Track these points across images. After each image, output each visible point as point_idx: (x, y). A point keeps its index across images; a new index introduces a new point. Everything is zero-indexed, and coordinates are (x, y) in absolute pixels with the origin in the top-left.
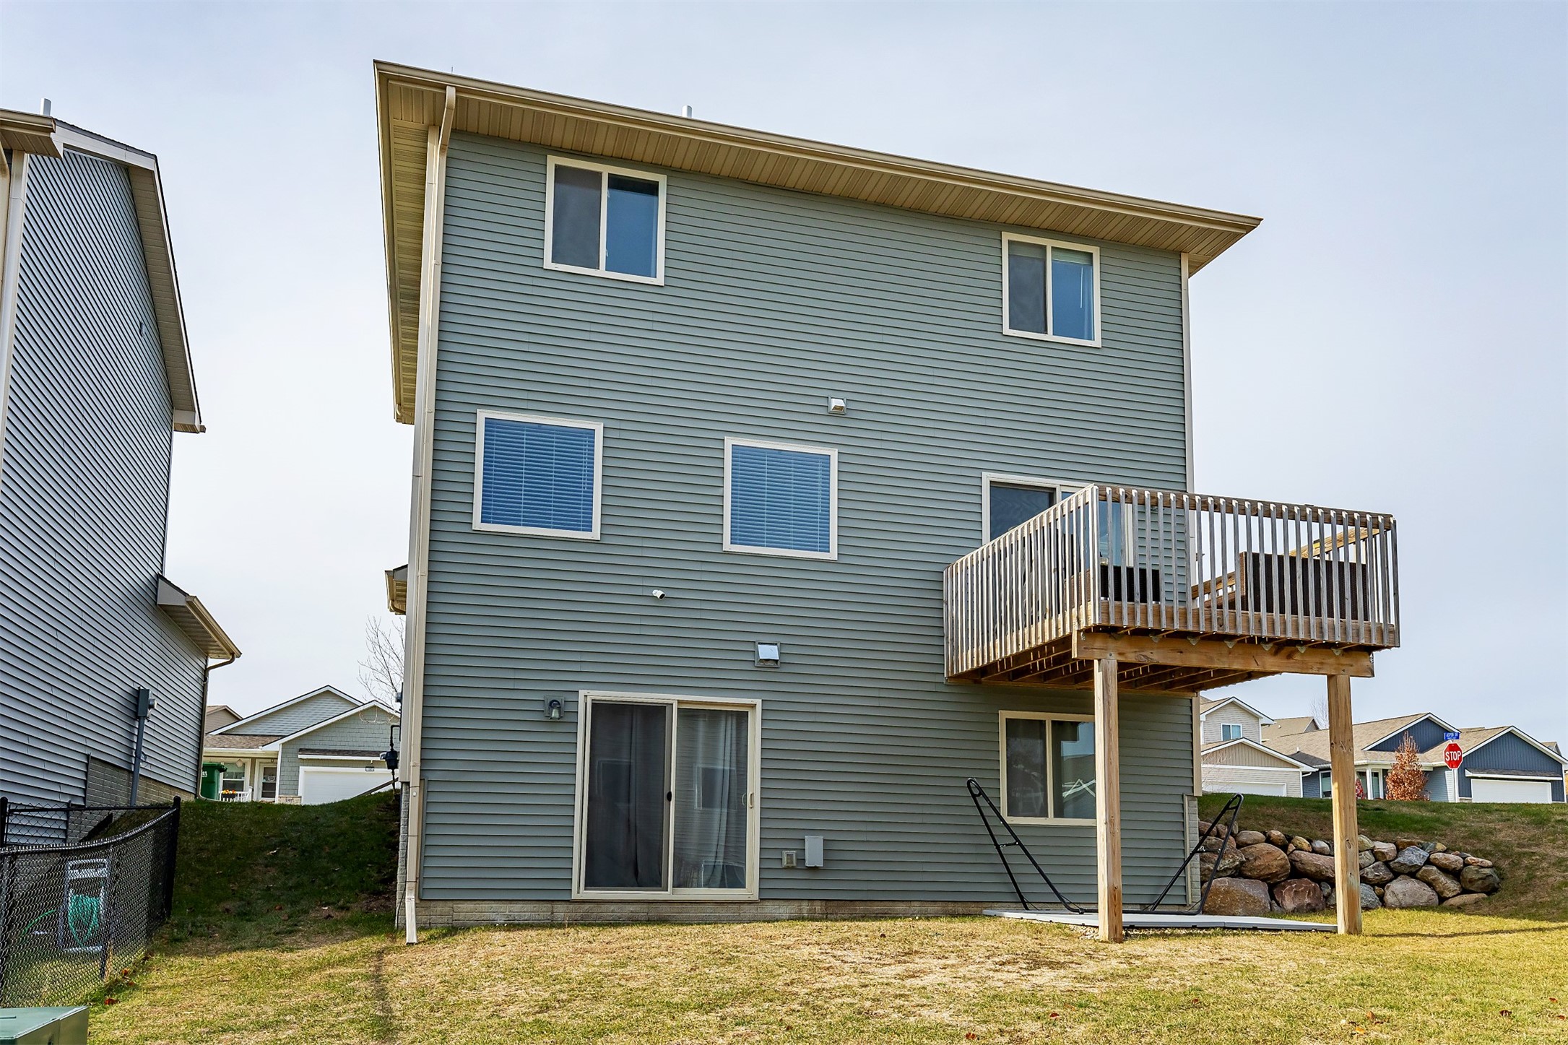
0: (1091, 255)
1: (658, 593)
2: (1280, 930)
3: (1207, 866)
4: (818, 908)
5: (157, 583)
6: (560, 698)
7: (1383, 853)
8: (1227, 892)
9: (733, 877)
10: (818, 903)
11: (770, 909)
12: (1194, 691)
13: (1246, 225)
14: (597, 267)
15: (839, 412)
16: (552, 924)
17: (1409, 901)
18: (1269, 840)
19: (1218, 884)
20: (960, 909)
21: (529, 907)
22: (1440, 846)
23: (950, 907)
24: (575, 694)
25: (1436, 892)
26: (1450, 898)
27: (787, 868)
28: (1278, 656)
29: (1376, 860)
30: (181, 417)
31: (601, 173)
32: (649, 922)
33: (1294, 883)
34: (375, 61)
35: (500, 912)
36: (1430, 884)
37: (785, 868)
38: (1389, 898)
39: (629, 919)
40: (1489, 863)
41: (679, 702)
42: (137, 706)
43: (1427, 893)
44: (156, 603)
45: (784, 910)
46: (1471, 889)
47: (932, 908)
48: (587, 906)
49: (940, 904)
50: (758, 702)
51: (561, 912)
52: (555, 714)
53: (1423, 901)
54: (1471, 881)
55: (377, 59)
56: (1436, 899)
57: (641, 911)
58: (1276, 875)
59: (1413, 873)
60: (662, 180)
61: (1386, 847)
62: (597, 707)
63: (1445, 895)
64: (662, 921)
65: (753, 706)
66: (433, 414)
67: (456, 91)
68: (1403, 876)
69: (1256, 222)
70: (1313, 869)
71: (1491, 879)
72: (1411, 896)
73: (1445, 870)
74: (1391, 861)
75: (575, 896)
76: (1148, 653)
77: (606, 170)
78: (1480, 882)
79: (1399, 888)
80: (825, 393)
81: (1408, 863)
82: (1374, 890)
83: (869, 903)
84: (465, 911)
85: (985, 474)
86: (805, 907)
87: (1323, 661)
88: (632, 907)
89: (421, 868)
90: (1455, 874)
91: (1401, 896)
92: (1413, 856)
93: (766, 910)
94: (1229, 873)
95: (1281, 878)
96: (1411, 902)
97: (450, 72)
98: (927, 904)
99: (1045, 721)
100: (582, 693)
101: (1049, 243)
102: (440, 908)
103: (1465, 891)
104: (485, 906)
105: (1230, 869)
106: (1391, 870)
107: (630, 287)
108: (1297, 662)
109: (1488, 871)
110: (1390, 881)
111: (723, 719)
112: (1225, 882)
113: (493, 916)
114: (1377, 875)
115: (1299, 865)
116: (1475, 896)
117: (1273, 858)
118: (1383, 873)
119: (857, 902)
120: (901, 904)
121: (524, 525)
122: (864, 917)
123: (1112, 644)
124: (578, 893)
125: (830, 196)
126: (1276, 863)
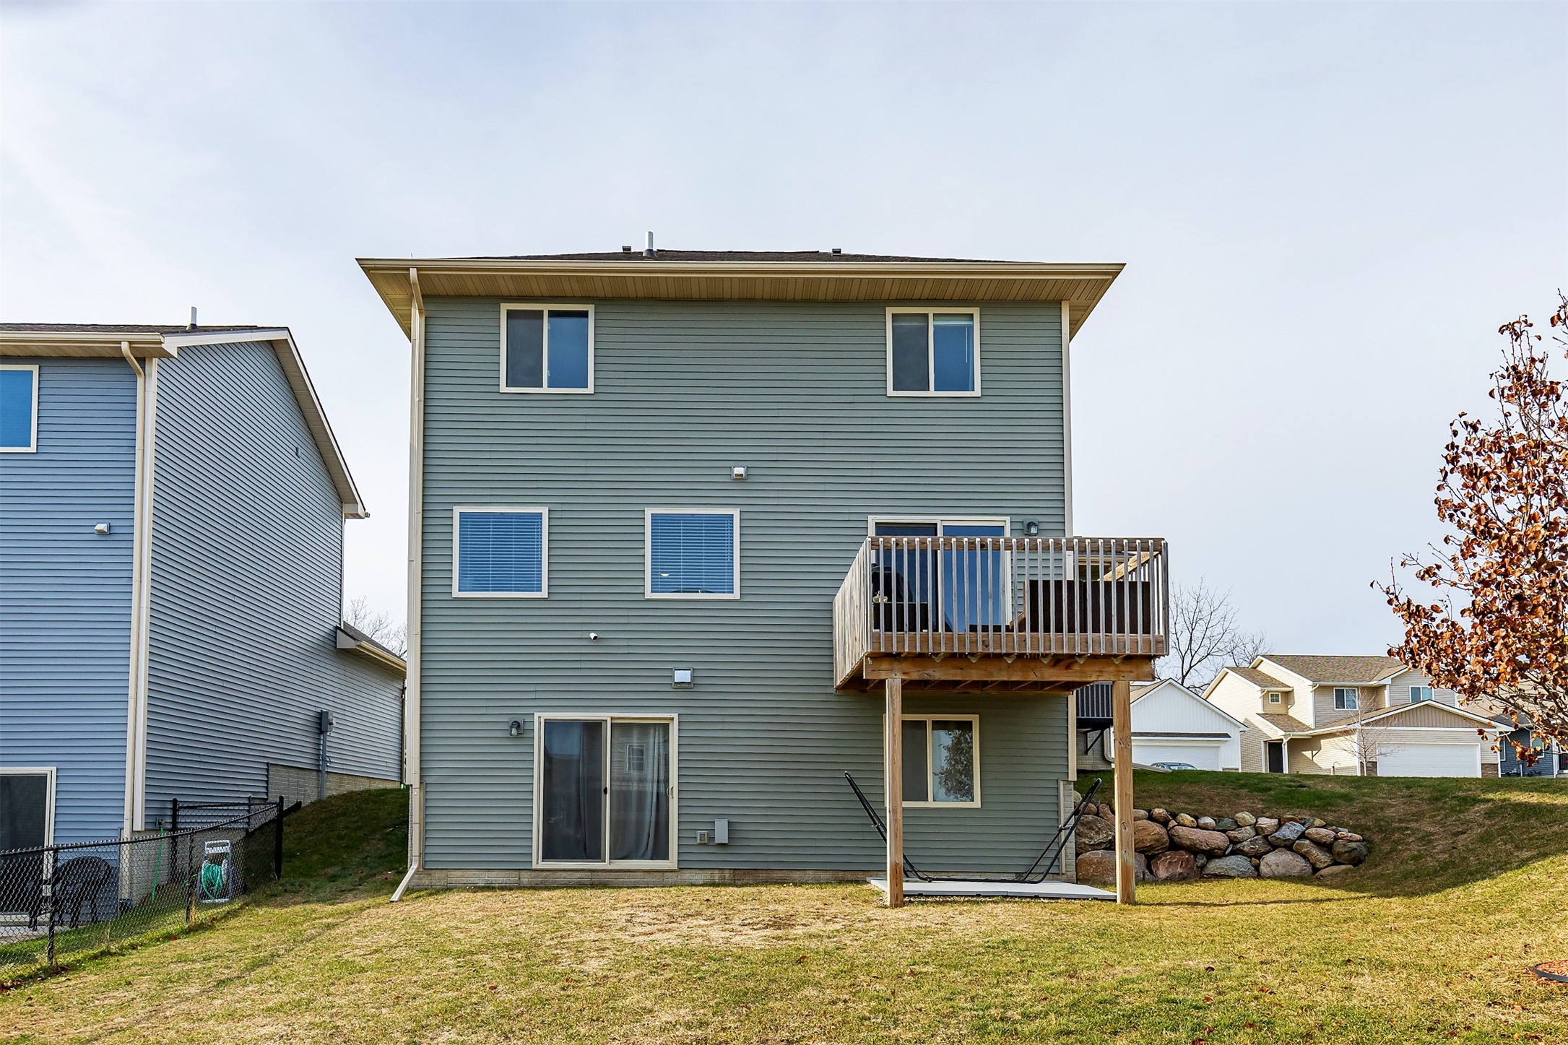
0: (972, 315)
1: (592, 635)
2: (1060, 898)
3: (1083, 840)
4: (727, 875)
5: (336, 633)
6: (520, 719)
7: (1262, 828)
8: (1099, 863)
9: (660, 852)
10: (728, 871)
11: (687, 876)
12: (1069, 690)
13: (1113, 271)
14: (541, 386)
15: (740, 479)
16: (520, 887)
17: (1281, 870)
18: (1151, 818)
19: (1092, 856)
20: (849, 876)
21: (502, 874)
22: (1318, 822)
23: (840, 874)
24: (531, 716)
25: (1311, 863)
26: (1322, 869)
27: (700, 844)
28: (1056, 668)
29: (1257, 834)
30: (348, 509)
31: (543, 311)
32: (593, 886)
33: (1169, 855)
34: (357, 259)
35: (481, 878)
36: (1304, 856)
37: (698, 845)
38: (1263, 869)
39: (577, 883)
40: (1358, 837)
41: (612, 718)
42: (320, 724)
43: (1298, 864)
44: (336, 648)
45: (700, 877)
46: (1339, 861)
47: (824, 876)
48: (545, 874)
49: (831, 872)
50: (676, 716)
51: (526, 878)
52: (514, 732)
53: (1295, 872)
54: (1339, 854)
55: (358, 257)
56: (1309, 869)
57: (586, 878)
58: (1151, 848)
59: (1289, 846)
60: (590, 308)
61: (1265, 822)
62: (549, 725)
63: (1317, 866)
64: (604, 885)
65: (672, 719)
66: (421, 514)
67: (417, 270)
68: (1280, 849)
69: (1120, 267)
70: (1188, 843)
71: (1356, 852)
72: (1283, 867)
73: (1319, 844)
74: (1269, 835)
75: (534, 866)
76: (930, 672)
77: (546, 308)
78: (1347, 854)
79: (1273, 860)
80: (728, 464)
81: (1281, 837)
82: (1250, 862)
83: (770, 872)
84: (456, 876)
85: (870, 517)
86: (717, 875)
87: (1102, 669)
88: (579, 875)
89: (424, 846)
90: (1326, 846)
91: (1274, 867)
92: (1290, 831)
93: (685, 877)
94: (1104, 846)
95: (1158, 850)
96: (1284, 872)
97: (410, 258)
98: (820, 872)
99: (926, 721)
100: (537, 715)
101: (930, 311)
102: (438, 875)
103: (1336, 863)
104: (470, 873)
105: (1105, 843)
106: (1270, 843)
107: (566, 398)
108: (1076, 671)
109: (1354, 845)
110: (1267, 853)
111: (652, 731)
112: (1099, 854)
113: (476, 880)
114: (1253, 848)
115: (1176, 839)
116: (1343, 867)
117: (1147, 833)
118: (1260, 846)
119: (760, 871)
120: (797, 872)
121: (492, 591)
122: (766, 883)
123: (896, 665)
124: (537, 864)
125: (731, 300)
126: (1150, 837)
